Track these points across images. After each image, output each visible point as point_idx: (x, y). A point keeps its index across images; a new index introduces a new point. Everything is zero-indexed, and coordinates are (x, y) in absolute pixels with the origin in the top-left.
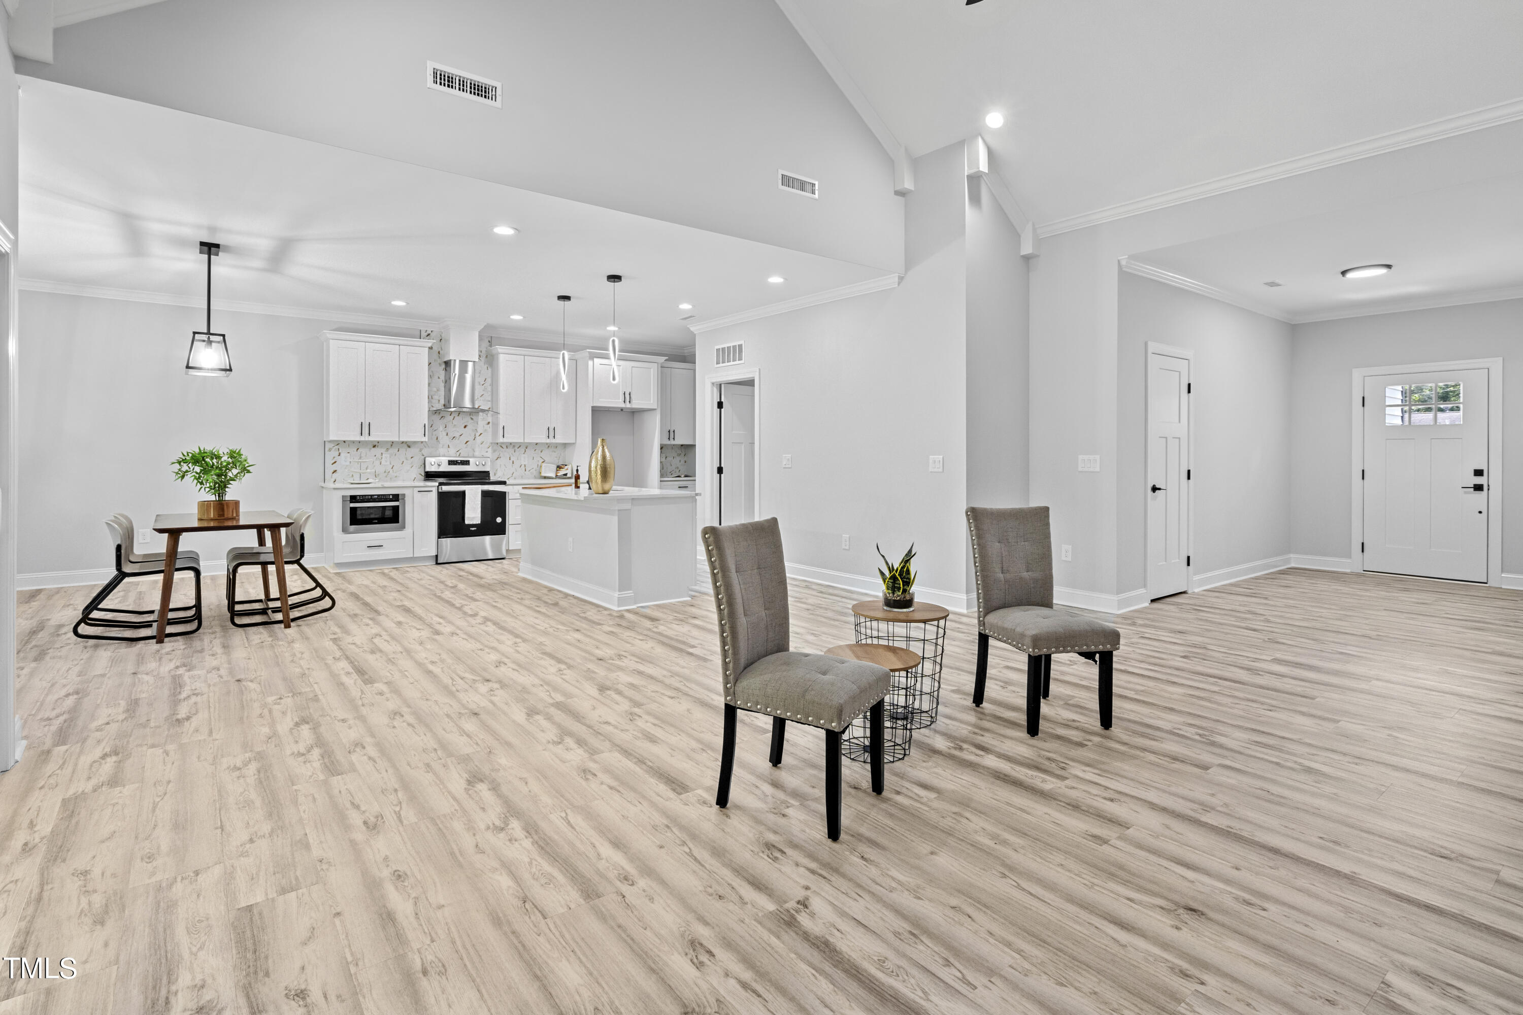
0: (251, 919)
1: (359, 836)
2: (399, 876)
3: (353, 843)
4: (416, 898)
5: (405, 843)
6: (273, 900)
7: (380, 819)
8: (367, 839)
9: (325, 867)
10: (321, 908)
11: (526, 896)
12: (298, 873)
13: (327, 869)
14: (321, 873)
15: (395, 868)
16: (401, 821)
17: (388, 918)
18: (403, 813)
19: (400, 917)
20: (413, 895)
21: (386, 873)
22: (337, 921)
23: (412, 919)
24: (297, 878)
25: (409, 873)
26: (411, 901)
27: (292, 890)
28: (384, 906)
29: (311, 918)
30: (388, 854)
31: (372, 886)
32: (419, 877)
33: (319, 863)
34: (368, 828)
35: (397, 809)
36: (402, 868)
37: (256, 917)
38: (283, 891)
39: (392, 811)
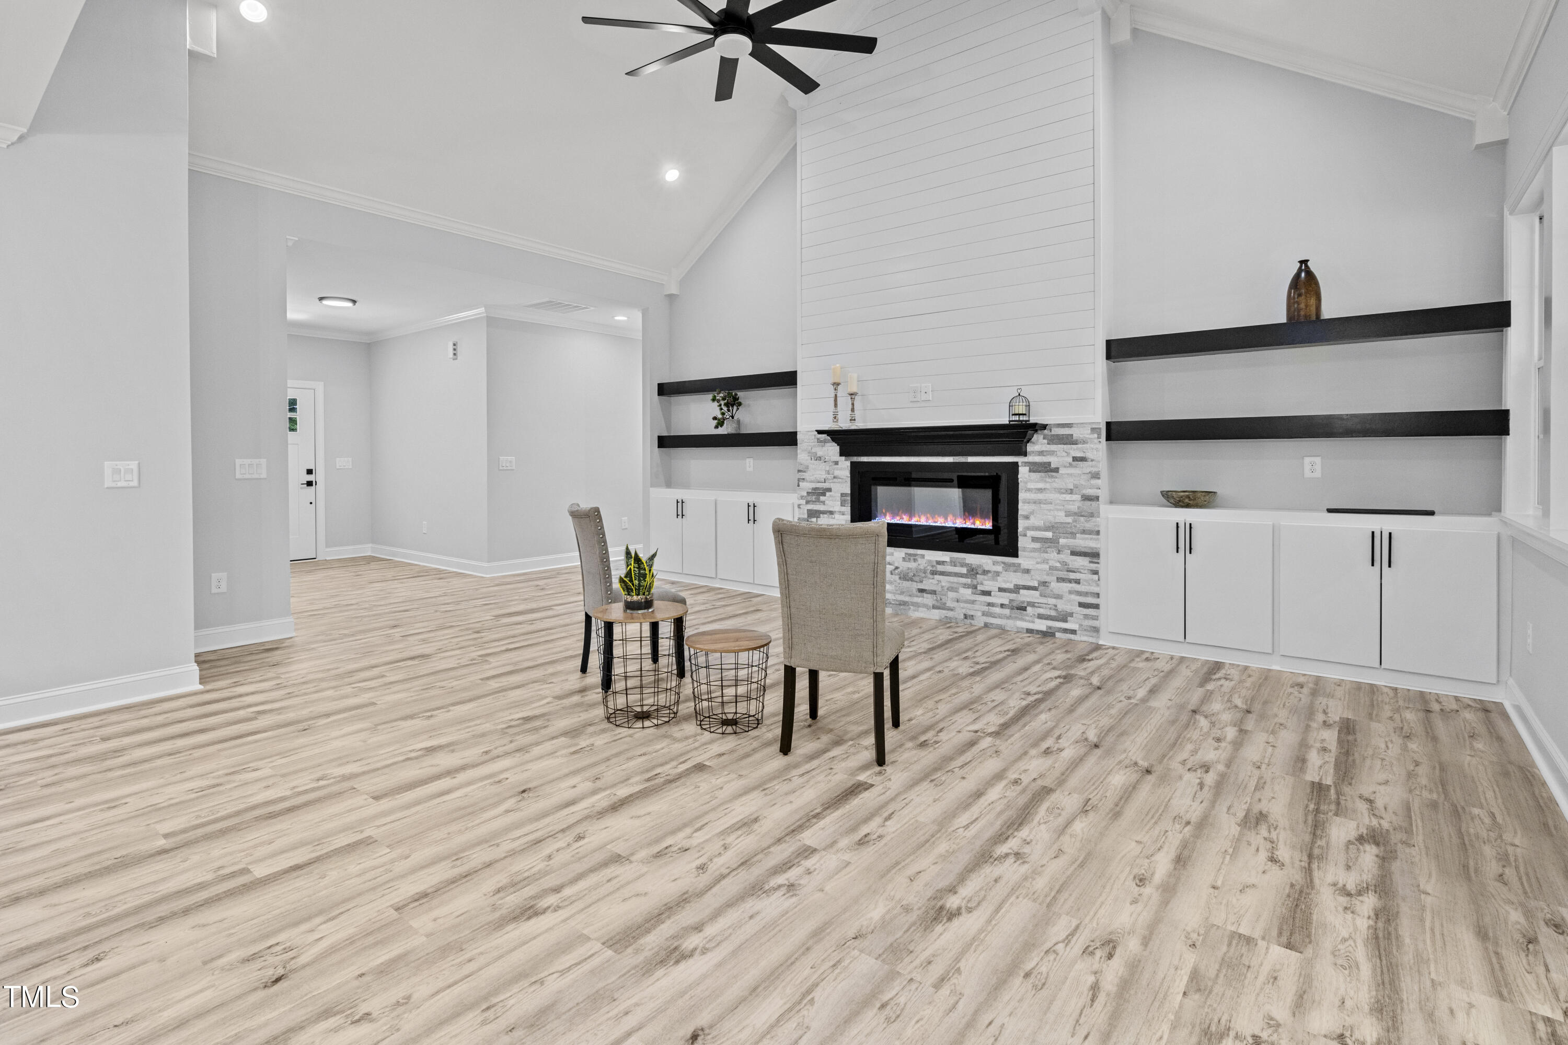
0: (1291, 935)
1: (1133, 945)
2: (1141, 881)
3: (1146, 942)
4: (1147, 858)
5: (1102, 903)
6: (1263, 938)
7: (1091, 949)
8: (1129, 933)
9: (1194, 936)
10: (1224, 902)
11: (1082, 812)
12: (1224, 948)
13: (1194, 931)
14: (1202, 932)
15: (1137, 889)
16: (1077, 927)
17: (1181, 861)
18: (1063, 935)
19: (1173, 855)
20: (1148, 861)
21: (1147, 890)
22: (1219, 883)
23: (1165, 849)
24: (1230, 945)
25: (1132, 877)
26: (1153, 859)
27: (1240, 935)
28: (1175, 869)
29: (1238, 900)
30: (1128, 904)
31: (1169, 890)
32: (1128, 869)
33: (1198, 944)
34: (1114, 947)
35: (1060, 947)
36: (1131, 884)
37: (1286, 934)
38: (1249, 940)
39: (1068, 949)
